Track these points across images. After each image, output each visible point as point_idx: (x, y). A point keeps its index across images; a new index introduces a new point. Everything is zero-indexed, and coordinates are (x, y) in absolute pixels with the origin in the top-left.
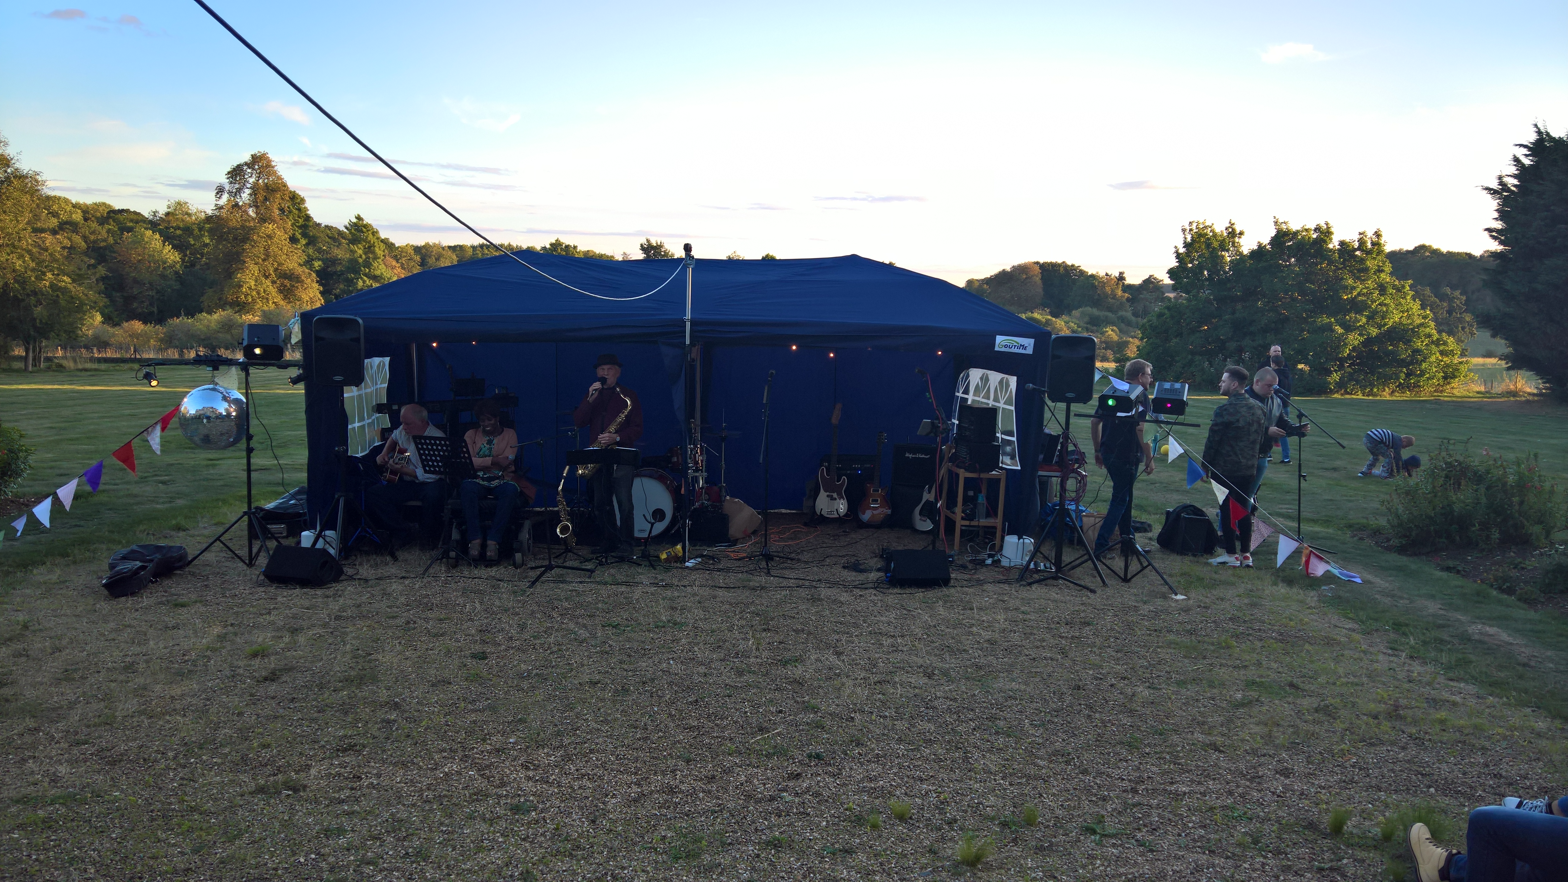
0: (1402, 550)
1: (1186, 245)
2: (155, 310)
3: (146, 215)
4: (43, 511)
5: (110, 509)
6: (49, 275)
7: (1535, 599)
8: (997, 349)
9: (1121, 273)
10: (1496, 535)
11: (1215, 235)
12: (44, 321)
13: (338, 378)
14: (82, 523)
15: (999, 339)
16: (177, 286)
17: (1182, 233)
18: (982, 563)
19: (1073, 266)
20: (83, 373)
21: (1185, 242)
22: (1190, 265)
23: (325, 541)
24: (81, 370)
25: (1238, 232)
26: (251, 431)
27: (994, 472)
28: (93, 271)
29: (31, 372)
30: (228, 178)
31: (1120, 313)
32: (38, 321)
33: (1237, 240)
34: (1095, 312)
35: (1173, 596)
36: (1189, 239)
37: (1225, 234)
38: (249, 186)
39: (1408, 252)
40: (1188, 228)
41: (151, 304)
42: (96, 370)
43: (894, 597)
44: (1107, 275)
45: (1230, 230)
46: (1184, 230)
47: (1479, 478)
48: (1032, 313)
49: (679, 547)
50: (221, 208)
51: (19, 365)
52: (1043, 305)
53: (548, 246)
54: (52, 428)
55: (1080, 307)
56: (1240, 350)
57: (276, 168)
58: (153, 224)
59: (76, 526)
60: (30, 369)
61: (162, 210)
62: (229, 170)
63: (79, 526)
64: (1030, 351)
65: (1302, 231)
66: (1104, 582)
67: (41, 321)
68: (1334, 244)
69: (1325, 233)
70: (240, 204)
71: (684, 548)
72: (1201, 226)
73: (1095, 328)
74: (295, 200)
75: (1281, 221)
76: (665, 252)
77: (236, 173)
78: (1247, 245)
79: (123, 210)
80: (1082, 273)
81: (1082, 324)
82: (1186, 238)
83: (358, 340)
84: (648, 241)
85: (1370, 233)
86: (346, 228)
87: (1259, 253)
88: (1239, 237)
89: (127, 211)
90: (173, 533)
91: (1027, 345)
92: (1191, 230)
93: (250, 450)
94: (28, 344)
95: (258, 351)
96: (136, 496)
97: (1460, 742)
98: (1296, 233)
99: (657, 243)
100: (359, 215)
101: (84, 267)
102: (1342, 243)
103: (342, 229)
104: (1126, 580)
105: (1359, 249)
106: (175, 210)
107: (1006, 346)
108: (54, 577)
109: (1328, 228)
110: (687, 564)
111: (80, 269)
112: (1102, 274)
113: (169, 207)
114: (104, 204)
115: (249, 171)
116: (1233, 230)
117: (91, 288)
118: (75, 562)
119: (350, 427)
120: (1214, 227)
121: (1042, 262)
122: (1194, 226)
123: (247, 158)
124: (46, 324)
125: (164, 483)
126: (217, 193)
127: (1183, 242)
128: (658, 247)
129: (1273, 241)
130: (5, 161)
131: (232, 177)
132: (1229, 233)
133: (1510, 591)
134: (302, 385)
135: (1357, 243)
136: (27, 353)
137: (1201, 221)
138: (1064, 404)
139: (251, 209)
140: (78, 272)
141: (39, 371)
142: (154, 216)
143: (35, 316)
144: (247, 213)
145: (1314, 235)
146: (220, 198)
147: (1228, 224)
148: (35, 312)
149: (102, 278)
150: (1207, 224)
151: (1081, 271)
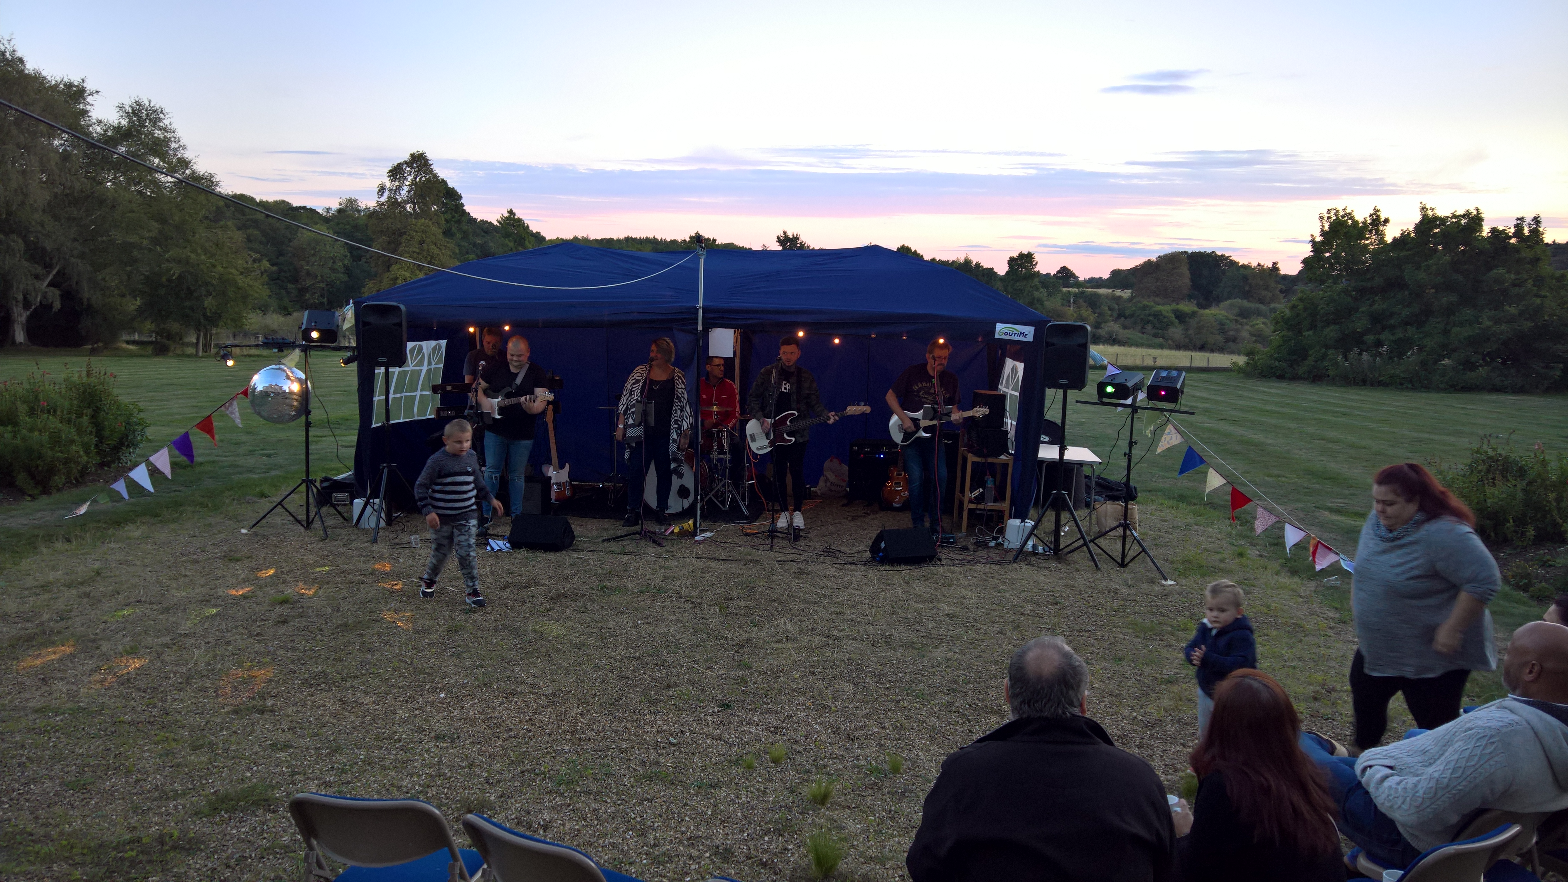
1: (1323, 233)
2: (325, 300)
3: (320, 211)
4: (140, 475)
5: (211, 478)
6: (219, 268)
8: (997, 336)
9: (1275, 264)
10: (1531, 532)
11: (1355, 223)
12: (213, 310)
13: (381, 359)
14: (181, 489)
15: (999, 327)
16: (344, 278)
17: (1319, 221)
18: (985, 546)
19: (1223, 255)
21: (1322, 231)
22: (1327, 255)
25: (1382, 219)
26: (310, 409)
27: (1002, 457)
28: (258, 265)
29: (201, 357)
30: (389, 177)
31: (1273, 305)
32: (208, 311)
33: (1381, 228)
34: (1246, 304)
35: (1163, 582)
36: (1327, 227)
37: (1369, 221)
38: (407, 183)
40: (1326, 216)
44: (1259, 265)
45: (1375, 217)
46: (1321, 218)
48: (1178, 304)
49: (691, 522)
50: (383, 204)
51: (191, 351)
52: (1190, 297)
53: (688, 239)
55: (1229, 298)
56: (1379, 344)
57: (432, 167)
58: (326, 220)
59: (176, 491)
60: (200, 354)
61: (335, 205)
62: (390, 168)
64: (1030, 338)
65: (1452, 218)
66: (1096, 566)
67: (210, 311)
68: (1486, 232)
69: (1475, 220)
70: (399, 200)
71: (695, 523)
72: (1341, 213)
74: (452, 196)
75: (1428, 206)
76: (801, 243)
77: (396, 172)
78: (1391, 233)
79: (300, 208)
80: (1233, 263)
82: (1323, 226)
85: (1529, 219)
86: (499, 222)
87: (1402, 241)
88: (1384, 225)
89: (304, 208)
90: (255, 499)
91: (1027, 333)
92: (1329, 218)
93: (308, 425)
94: (199, 331)
95: (315, 335)
96: (237, 466)
98: (1443, 220)
99: (793, 235)
100: (511, 211)
101: (250, 261)
102: (1494, 231)
103: (495, 223)
104: (1123, 565)
105: (1515, 235)
106: (347, 206)
107: (1006, 334)
108: (137, 534)
109: (1478, 213)
110: (697, 538)
111: (247, 262)
112: (1254, 264)
113: (341, 204)
114: (284, 201)
115: (408, 169)
116: (1378, 217)
117: (256, 280)
118: (161, 522)
120: (1354, 214)
121: (1190, 252)
122: (1333, 212)
123: (406, 157)
124: (215, 313)
125: (269, 456)
126: (379, 191)
127: (1319, 230)
128: (796, 238)
129: (1418, 227)
130: (185, 163)
131: (392, 175)
132: (1373, 220)
133: (1525, 589)
134: (354, 366)
135: (1512, 230)
136: (198, 339)
137: (1340, 209)
138: (1060, 392)
139: (409, 206)
140: (245, 266)
141: (208, 357)
142: (328, 212)
143: (206, 306)
144: (405, 209)
145: (1463, 221)
146: (382, 195)
147: (1372, 212)
148: (206, 302)
149: (266, 271)
150: (1348, 211)
151: (1232, 260)
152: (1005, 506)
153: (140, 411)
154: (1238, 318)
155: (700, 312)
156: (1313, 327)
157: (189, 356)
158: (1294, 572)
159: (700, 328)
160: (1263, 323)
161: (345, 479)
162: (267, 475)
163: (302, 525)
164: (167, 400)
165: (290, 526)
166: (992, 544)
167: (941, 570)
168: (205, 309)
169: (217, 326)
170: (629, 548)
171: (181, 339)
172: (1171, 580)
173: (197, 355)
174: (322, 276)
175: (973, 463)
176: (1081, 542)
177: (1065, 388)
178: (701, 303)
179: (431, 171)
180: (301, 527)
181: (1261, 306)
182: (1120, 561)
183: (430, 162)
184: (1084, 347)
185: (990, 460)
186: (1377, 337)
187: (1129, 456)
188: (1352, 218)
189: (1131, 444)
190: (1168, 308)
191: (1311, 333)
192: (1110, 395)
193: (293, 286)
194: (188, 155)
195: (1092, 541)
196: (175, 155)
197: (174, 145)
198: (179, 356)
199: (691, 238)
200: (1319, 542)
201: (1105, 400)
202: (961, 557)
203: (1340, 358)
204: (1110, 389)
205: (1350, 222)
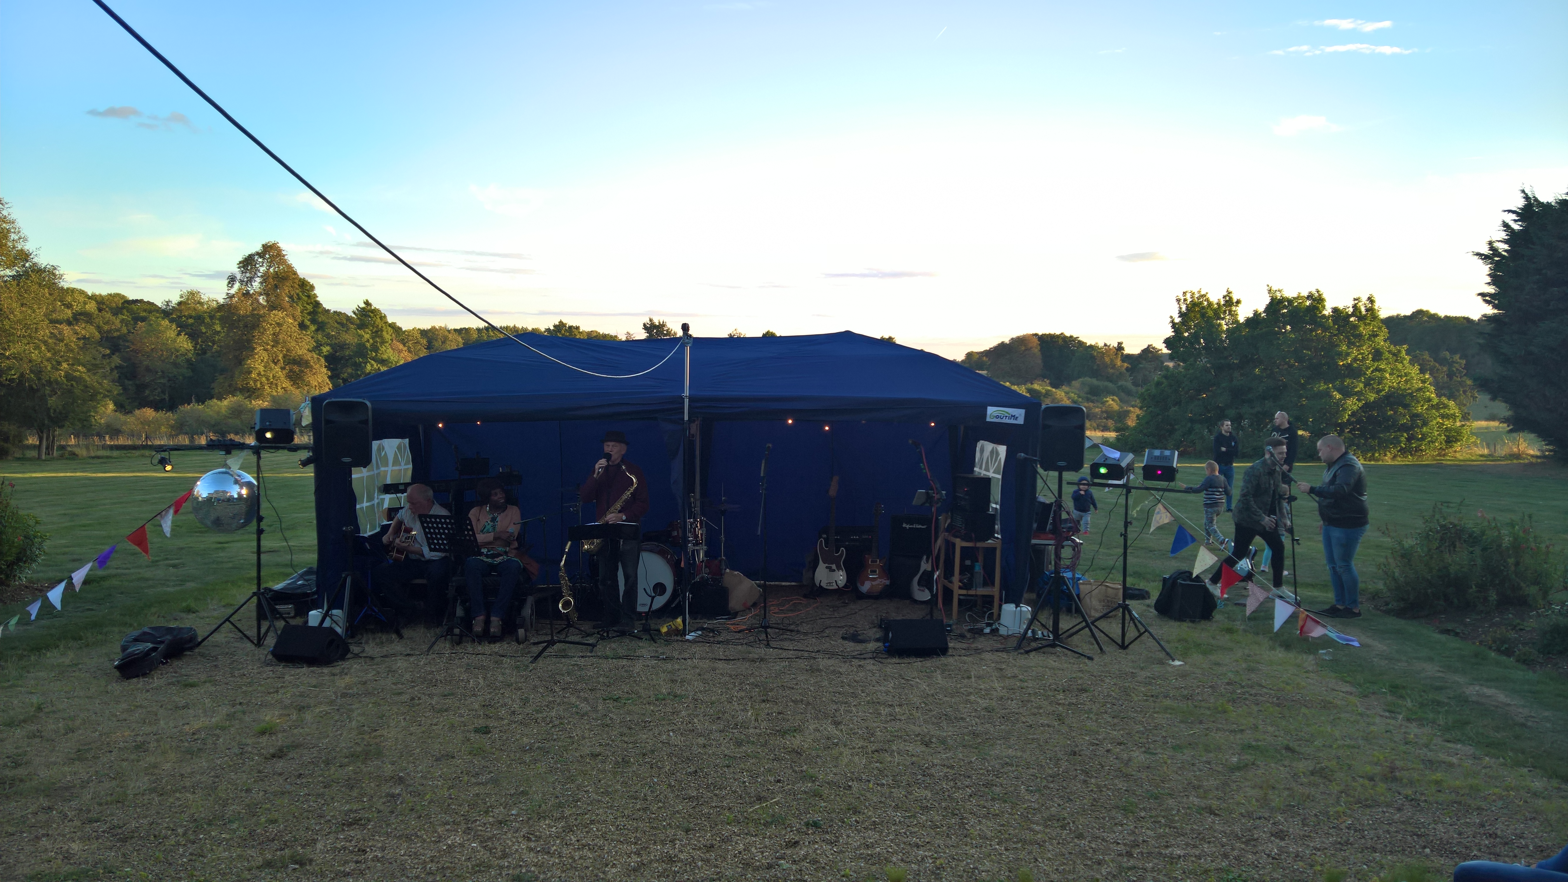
0: (1400, 613)
1: (1181, 314)
2: (167, 397)
3: (160, 305)
4: (55, 595)
5: (122, 593)
6: (65, 365)
7: (1533, 660)
8: (988, 419)
9: (1120, 344)
10: (1493, 596)
11: (1210, 304)
12: (58, 411)
13: (347, 460)
14: (94, 607)
15: (991, 410)
16: (188, 373)
17: (1176, 303)
18: (980, 632)
19: (1071, 337)
20: (96, 461)
21: (1180, 312)
22: (1186, 334)
23: (332, 620)
24: (93, 458)
25: (1235, 300)
26: (261, 514)
27: (989, 541)
28: (108, 361)
29: (45, 460)
30: (239, 268)
31: (1120, 383)
32: (52, 411)
33: (1234, 308)
34: (1094, 381)
35: (1171, 662)
36: (1184, 309)
37: (1223, 303)
38: (259, 274)
39: (1405, 317)
40: (1182, 298)
41: (163, 392)
42: (108, 457)
43: (893, 666)
44: (1105, 345)
45: (1228, 299)
46: (1178, 300)
47: (1473, 540)
48: (1032, 384)
49: (679, 620)
50: (233, 296)
51: (34, 453)
52: (1042, 377)
53: (554, 329)
54: (65, 514)
55: (1079, 377)
57: (286, 257)
58: (166, 313)
60: (43, 457)
61: (175, 299)
62: (241, 259)
63: (92, 610)
64: (1021, 421)
65: (1297, 299)
66: (1101, 649)
67: (55, 411)
68: (1327, 312)
69: (1317, 300)
70: (251, 292)
71: (684, 621)
72: (1197, 295)
73: (1095, 398)
74: (305, 287)
75: (1276, 289)
77: (248, 263)
78: (1243, 313)
79: (137, 301)
80: (1081, 343)
81: (1081, 395)
82: (1181, 308)
83: (366, 422)
84: (651, 320)
85: (1364, 299)
86: (354, 313)
87: (1254, 321)
88: (1237, 306)
89: (141, 301)
90: (184, 615)
91: (1018, 415)
92: (1185, 300)
93: (260, 532)
94: (42, 432)
95: (268, 435)
96: (147, 580)
97: (1455, 802)
98: (1290, 301)
99: (659, 323)
100: (367, 301)
101: (100, 357)
102: (1335, 310)
103: (350, 314)
104: (1123, 647)
105: (1353, 315)
106: (188, 299)
107: (997, 417)
108: (67, 661)
109: (1320, 295)
110: (688, 637)
111: (96, 359)
112: (1101, 344)
113: (181, 297)
114: (118, 295)
115: (260, 260)
116: (1230, 298)
117: (104, 377)
118: (87, 646)
119: (358, 507)
120: (1208, 296)
121: (1040, 334)
122: (1189, 295)
123: (258, 248)
124: (61, 413)
125: (175, 566)
126: (229, 283)
127: (1178, 312)
128: (662, 326)
129: (1268, 309)
130: (24, 256)
131: (243, 267)
132: (1226, 301)
133: (1508, 653)
135: (1351, 310)
136: (41, 441)
137: (1195, 291)
139: (262, 297)
140: (93, 362)
141: (53, 459)
142: (168, 305)
143: (49, 405)
144: (258, 301)
145: (1308, 303)
146: (232, 287)
147: (1225, 293)
148: (50, 402)
149: (116, 367)
150: (1202, 293)
151: (1079, 341)
152: (996, 590)
154: (1089, 396)
155: (687, 401)
156: (1178, 403)
157: (30, 459)
158: (1287, 646)
159: (686, 418)
160: (1113, 400)
165: (238, 645)
166: (987, 630)
167: (951, 660)
168: (49, 409)
169: (61, 427)
170: (621, 652)
171: (20, 441)
172: (1179, 660)
173: (39, 458)
174: (163, 372)
175: (962, 548)
176: (1084, 624)
177: (1061, 470)
178: (687, 393)
179: (284, 261)
180: (252, 645)
181: (1110, 385)
182: (1120, 642)
183: (284, 253)
184: (1082, 428)
185: (978, 544)
187: (1125, 535)
188: (1207, 300)
189: (1127, 524)
191: (1176, 408)
192: (1103, 476)
193: (131, 382)
194: (29, 247)
195: (1093, 623)
196: (14, 247)
197: (13, 236)
198: (19, 459)
199: (555, 326)
200: (1308, 616)
201: (1096, 481)
204: (1103, 470)
205: (1205, 303)
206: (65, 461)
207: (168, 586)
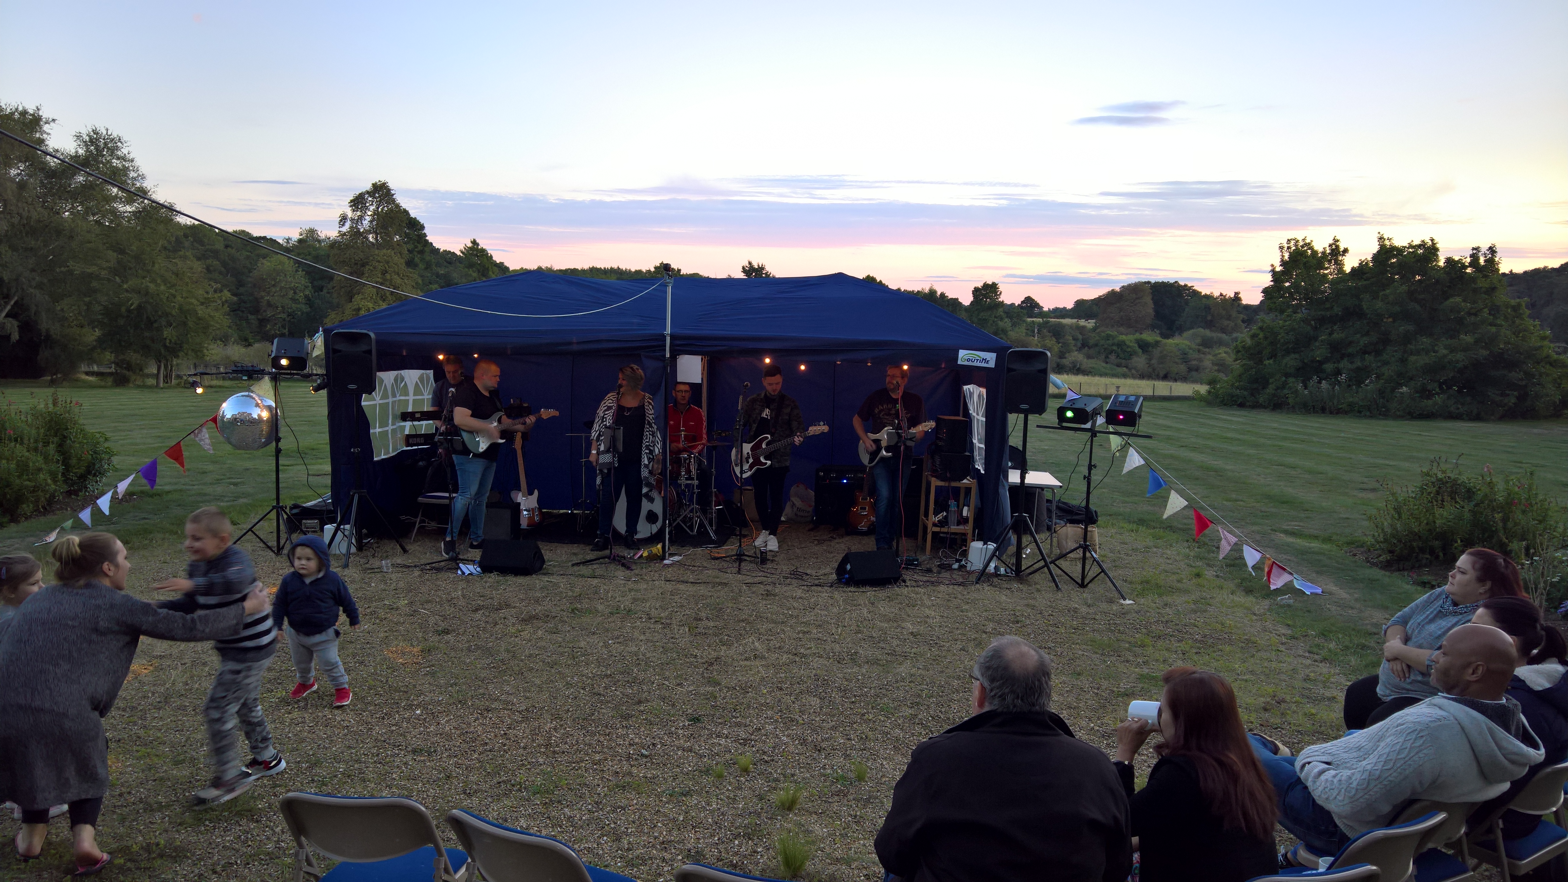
1: (1283, 263)
3: (281, 241)
4: (104, 502)
6: (179, 298)
9: (1237, 294)
11: (1315, 253)
12: (173, 341)
13: (352, 387)
16: (306, 309)
17: (1279, 251)
18: (948, 568)
19: (1186, 286)
21: (1282, 260)
22: (1287, 284)
25: (1342, 249)
26: (280, 435)
27: (965, 481)
28: (219, 295)
29: (162, 388)
30: (351, 206)
31: (1235, 335)
32: (168, 341)
33: (1340, 258)
34: (1208, 333)
35: (1122, 601)
36: (1286, 256)
37: (1328, 251)
38: (369, 213)
40: (1286, 246)
41: (283, 327)
42: (220, 387)
44: (1221, 295)
45: (1334, 247)
46: (1281, 248)
48: (1141, 334)
49: (659, 546)
50: (344, 234)
51: (151, 381)
52: (1153, 327)
53: (653, 270)
55: (1192, 328)
56: (1338, 372)
57: (394, 197)
58: (286, 250)
59: (145, 518)
60: (161, 385)
61: (295, 236)
62: (352, 198)
65: (1408, 248)
66: (1057, 584)
67: (170, 341)
68: (1441, 261)
69: (1430, 249)
70: (362, 230)
71: (664, 547)
72: (1301, 243)
73: (1207, 350)
74: (415, 226)
75: (1386, 237)
76: (766, 274)
77: (358, 202)
78: (1350, 263)
79: (260, 238)
80: (1196, 293)
81: (1194, 346)
82: (1283, 256)
83: (369, 352)
84: (750, 263)
85: (1484, 249)
86: (462, 252)
87: (1360, 271)
88: (1343, 255)
89: (264, 238)
92: (1289, 248)
94: (160, 362)
96: (205, 495)
98: (1399, 251)
99: (758, 266)
100: (474, 240)
101: (211, 291)
102: (1449, 261)
103: (459, 253)
104: (1083, 585)
105: (1471, 265)
106: (307, 236)
109: (1434, 244)
110: (666, 562)
111: (207, 293)
112: (1216, 294)
113: (301, 235)
114: (243, 231)
115: (370, 199)
116: (1337, 247)
117: (217, 310)
119: (371, 431)
120: (1313, 244)
121: (1153, 281)
122: (1293, 242)
123: (368, 187)
124: (176, 344)
126: (341, 221)
127: (1280, 260)
128: (761, 269)
129: (1376, 257)
130: (144, 192)
131: (354, 205)
132: (1332, 250)
134: (324, 393)
135: (1468, 260)
136: (159, 370)
137: (1300, 239)
138: (1022, 416)
139: (371, 236)
140: (206, 296)
141: (169, 387)
142: (288, 243)
143: (165, 336)
144: (367, 239)
145: (1420, 251)
146: (343, 225)
147: (1331, 242)
148: (165, 333)
149: (226, 301)
150: (1308, 241)
151: (1194, 291)
152: (968, 528)
153: (106, 440)
154: (1201, 347)
155: (668, 339)
156: (1273, 356)
157: (149, 387)
158: (1249, 591)
159: (668, 355)
160: (1225, 353)
161: (315, 505)
162: (236, 503)
163: (273, 551)
164: (130, 431)
165: (261, 553)
166: (956, 566)
167: (905, 591)
168: (165, 339)
169: (177, 357)
170: (599, 572)
171: (141, 370)
172: (1129, 599)
173: (157, 386)
174: (282, 307)
175: (937, 486)
176: (1042, 563)
177: (1026, 413)
178: (668, 331)
179: (394, 201)
180: (271, 553)
181: (1224, 336)
182: (1080, 582)
183: (393, 192)
184: (1044, 373)
185: (954, 484)
186: (1336, 365)
187: (1088, 479)
188: (1312, 248)
189: (1091, 467)
190: (1131, 337)
191: (1271, 361)
192: (1070, 420)
193: (253, 317)
194: (147, 184)
195: (1053, 562)
196: (134, 184)
197: (132, 174)
198: (139, 387)
199: (655, 268)
200: (1274, 562)
201: (1065, 424)
202: (925, 579)
203: (1300, 386)
204: (1069, 414)
205: (1309, 251)
206: (180, 390)
207: (222, 501)
